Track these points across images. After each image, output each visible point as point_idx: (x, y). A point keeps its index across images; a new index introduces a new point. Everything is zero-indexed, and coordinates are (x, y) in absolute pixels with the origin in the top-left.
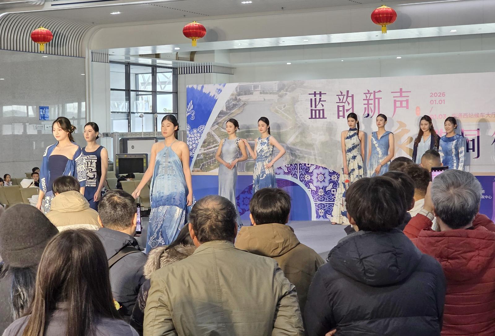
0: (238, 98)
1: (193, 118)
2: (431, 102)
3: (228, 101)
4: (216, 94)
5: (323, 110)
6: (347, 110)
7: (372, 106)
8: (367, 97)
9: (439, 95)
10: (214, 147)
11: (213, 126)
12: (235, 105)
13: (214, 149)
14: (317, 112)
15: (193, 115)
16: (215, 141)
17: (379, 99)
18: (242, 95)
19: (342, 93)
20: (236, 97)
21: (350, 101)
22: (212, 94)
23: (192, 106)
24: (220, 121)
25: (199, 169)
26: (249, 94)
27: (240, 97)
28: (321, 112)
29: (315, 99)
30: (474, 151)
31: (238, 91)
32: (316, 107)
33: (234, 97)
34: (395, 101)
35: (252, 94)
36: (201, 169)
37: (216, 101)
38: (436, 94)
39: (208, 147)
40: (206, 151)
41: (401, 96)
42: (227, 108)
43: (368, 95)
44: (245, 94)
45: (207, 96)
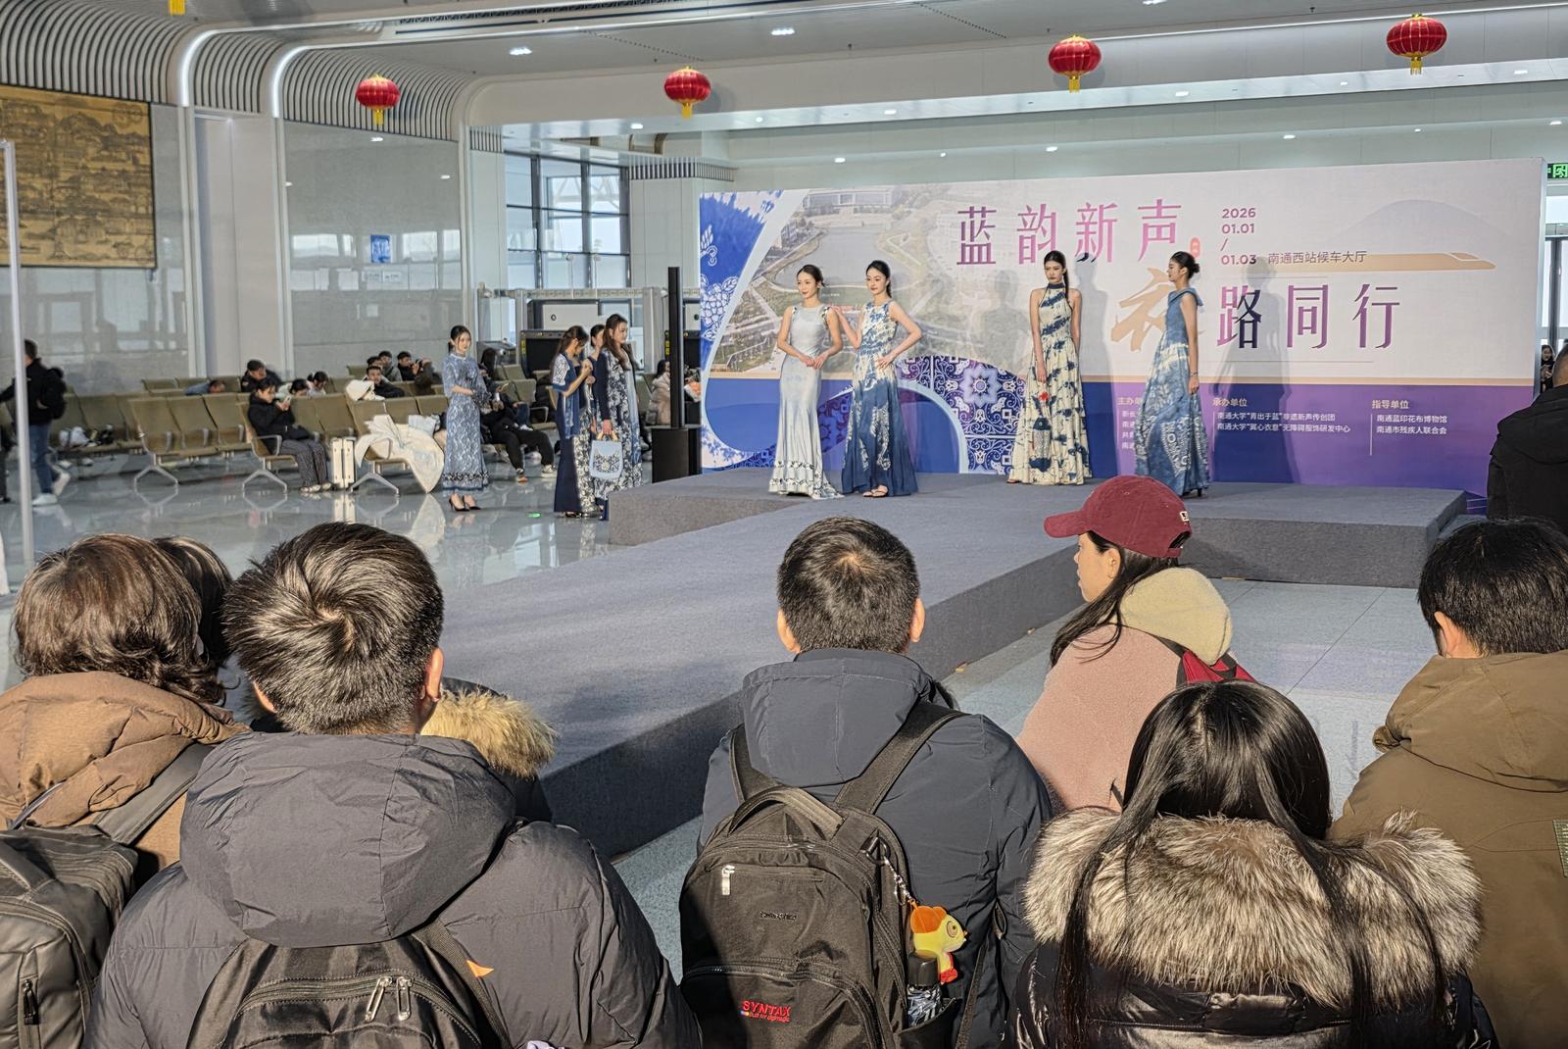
0: (808, 220)
1: (712, 263)
2: (1226, 229)
3: (787, 228)
4: (762, 213)
5: (988, 246)
6: (1041, 247)
7: (1095, 237)
8: (1084, 218)
9: (1241, 213)
10: (757, 322)
11: (754, 278)
12: (800, 236)
13: (756, 325)
14: (976, 249)
15: (713, 255)
16: (759, 310)
17: (1110, 222)
18: (816, 214)
19: (1029, 209)
20: (803, 220)
21: (1048, 228)
22: (752, 214)
23: (712, 238)
24: (768, 269)
25: (725, 366)
26: (830, 213)
27: (812, 219)
28: (984, 249)
29: (972, 222)
30: (1314, 332)
31: (808, 205)
32: (972, 240)
33: (798, 219)
34: (1146, 226)
35: (836, 212)
36: (729, 365)
37: (761, 226)
38: (1235, 213)
39: (745, 322)
40: (739, 330)
41: (1159, 216)
42: (783, 243)
43: (1087, 214)
44: (823, 213)
45: (741, 216)
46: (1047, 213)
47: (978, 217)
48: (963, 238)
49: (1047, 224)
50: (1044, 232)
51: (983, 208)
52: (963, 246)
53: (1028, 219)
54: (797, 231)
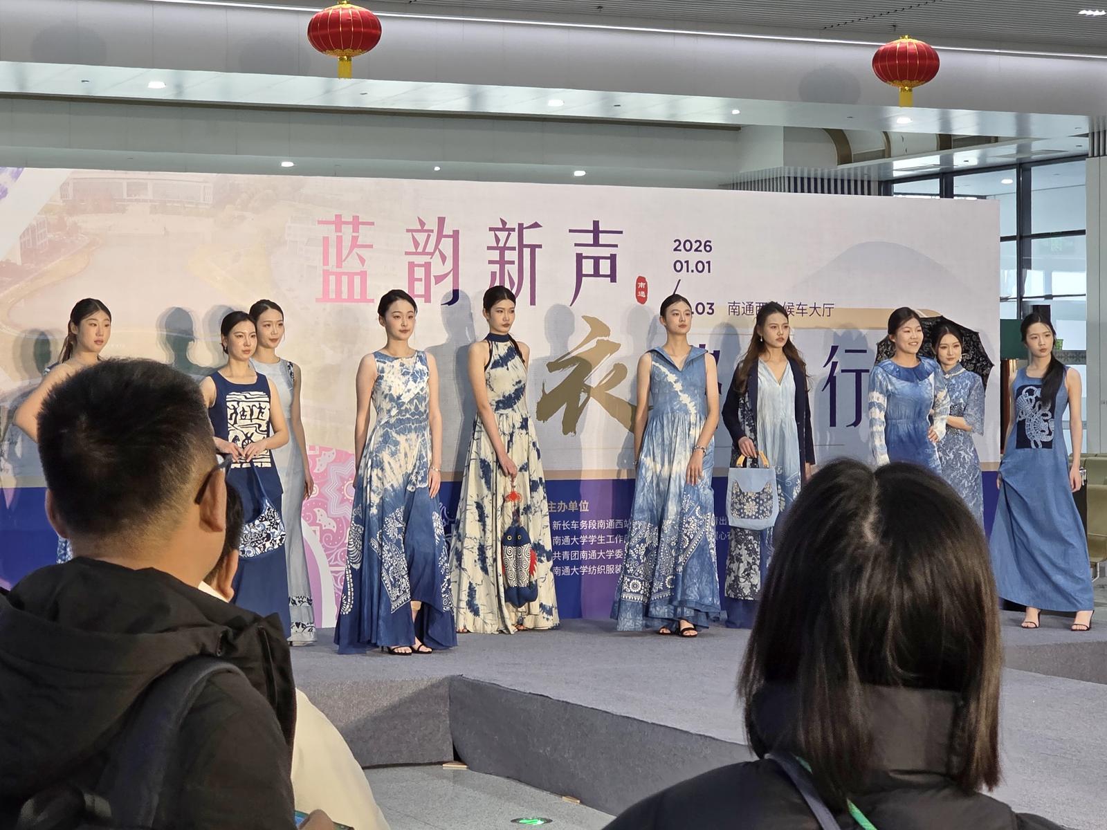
3: (30, 231)
5: (363, 275)
6: (439, 279)
9: (695, 246)
12: (57, 246)
14: (345, 279)
17: (533, 248)
18: (84, 211)
19: (422, 223)
20: (61, 219)
21: (449, 252)
26: (109, 211)
27: (78, 219)
28: (357, 280)
29: (339, 239)
32: (339, 265)
33: (52, 218)
34: (580, 258)
35: (121, 210)
38: (688, 245)
41: (596, 243)
42: (25, 255)
43: (502, 235)
44: (97, 210)
46: (448, 230)
47: (347, 231)
48: (326, 262)
49: (446, 245)
50: (444, 258)
51: (356, 218)
52: (326, 274)
53: (421, 237)
54: (50, 236)
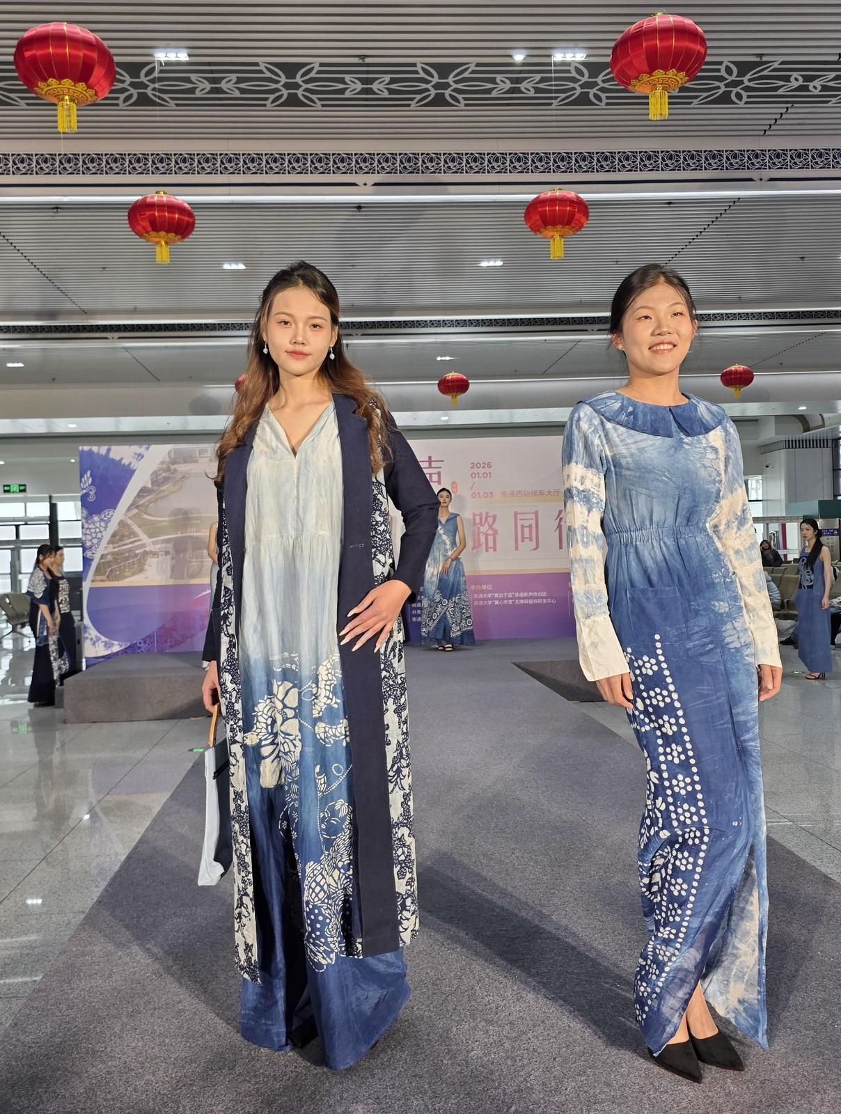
0: (172, 467)
1: (92, 498)
2: (473, 475)
3: (155, 473)
4: (134, 462)
9: (482, 465)
10: (132, 543)
11: (129, 509)
12: (166, 480)
13: (131, 545)
15: (92, 493)
16: (133, 534)
18: (179, 463)
20: (169, 467)
22: (126, 462)
23: (90, 480)
24: (141, 503)
25: (104, 577)
26: (191, 462)
27: (177, 467)
30: (531, 540)
31: (173, 457)
33: (165, 466)
35: (196, 461)
36: (108, 577)
37: (134, 471)
38: (478, 465)
39: (120, 543)
40: (116, 550)
41: (430, 467)
42: (153, 483)
44: (185, 462)
45: (117, 464)
54: (164, 475)
